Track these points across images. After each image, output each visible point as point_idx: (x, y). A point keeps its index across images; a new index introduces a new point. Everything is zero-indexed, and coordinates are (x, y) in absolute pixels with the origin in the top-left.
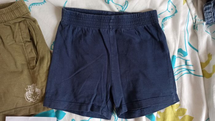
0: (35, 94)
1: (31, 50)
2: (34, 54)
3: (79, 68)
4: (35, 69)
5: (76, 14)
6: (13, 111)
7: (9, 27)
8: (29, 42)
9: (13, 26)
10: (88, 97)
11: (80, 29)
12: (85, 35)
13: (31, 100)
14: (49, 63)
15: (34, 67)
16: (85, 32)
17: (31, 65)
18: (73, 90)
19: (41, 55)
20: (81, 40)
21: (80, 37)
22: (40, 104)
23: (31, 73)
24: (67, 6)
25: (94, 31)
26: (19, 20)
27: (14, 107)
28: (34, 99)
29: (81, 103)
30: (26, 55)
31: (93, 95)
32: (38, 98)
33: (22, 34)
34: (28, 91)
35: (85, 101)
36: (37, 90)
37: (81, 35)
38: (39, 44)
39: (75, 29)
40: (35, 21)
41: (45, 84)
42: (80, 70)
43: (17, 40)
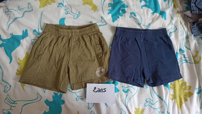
0: (101, 72)
1: (100, 49)
2: (101, 51)
3: (125, 58)
4: (102, 58)
5: (123, 30)
6: (90, 81)
7: (89, 37)
8: (98, 44)
9: (91, 36)
10: (131, 74)
11: (125, 38)
12: (128, 41)
13: (99, 76)
14: (109, 56)
15: (101, 58)
16: (128, 39)
17: (99, 57)
18: (122, 70)
19: (105, 51)
20: (126, 43)
21: (125, 42)
22: (104, 77)
23: (99, 61)
24: (118, 26)
25: (132, 39)
26: (94, 33)
27: (90, 79)
28: (100, 75)
29: (128, 77)
30: (96, 51)
31: (133, 73)
32: (103, 74)
33: (95, 40)
34: (97, 70)
35: (129, 76)
36: (102, 70)
37: (126, 41)
38: (105, 45)
39: (123, 38)
40: (102, 34)
41: (107, 66)
42: (126, 59)
43: (92, 43)
